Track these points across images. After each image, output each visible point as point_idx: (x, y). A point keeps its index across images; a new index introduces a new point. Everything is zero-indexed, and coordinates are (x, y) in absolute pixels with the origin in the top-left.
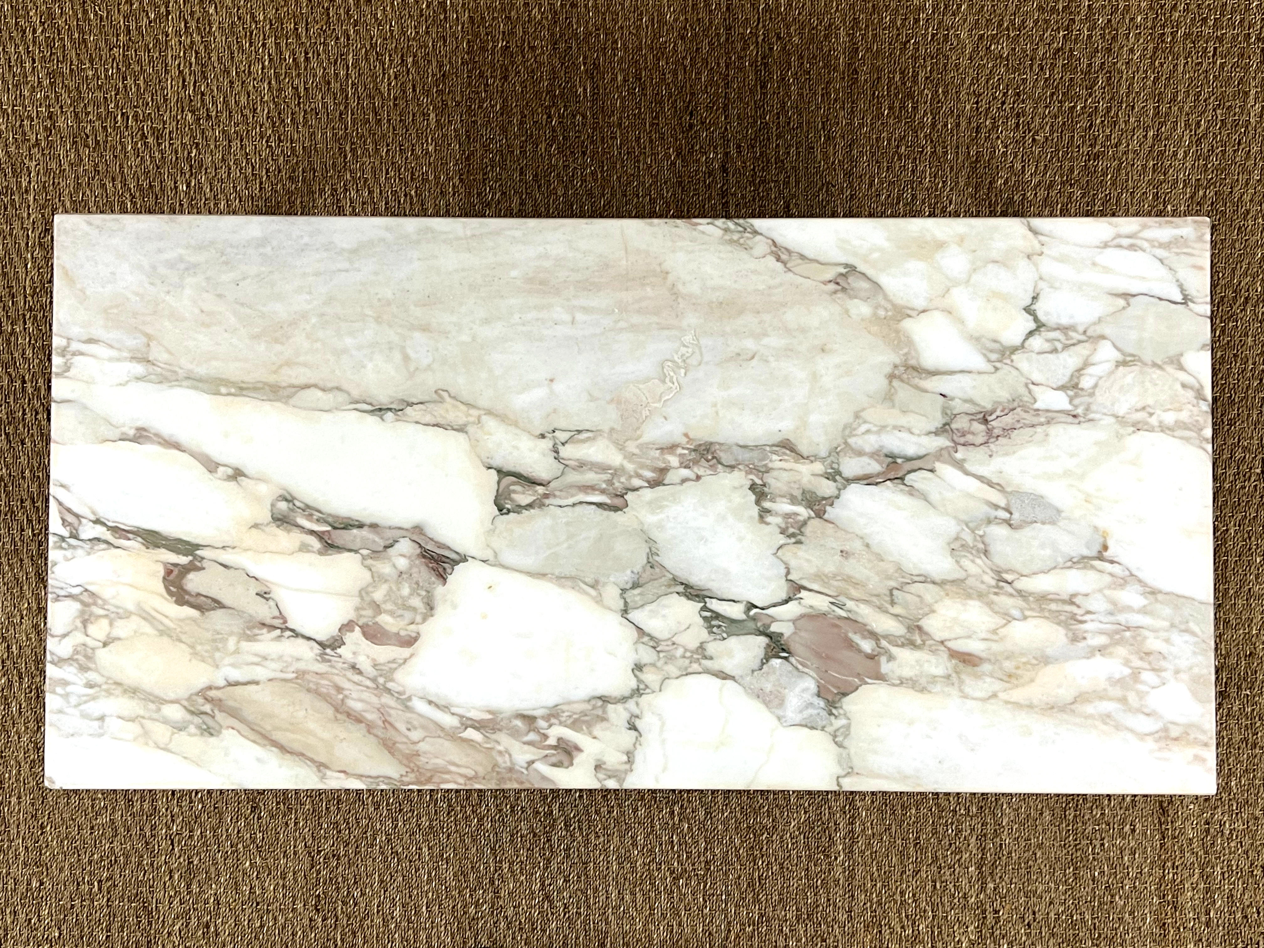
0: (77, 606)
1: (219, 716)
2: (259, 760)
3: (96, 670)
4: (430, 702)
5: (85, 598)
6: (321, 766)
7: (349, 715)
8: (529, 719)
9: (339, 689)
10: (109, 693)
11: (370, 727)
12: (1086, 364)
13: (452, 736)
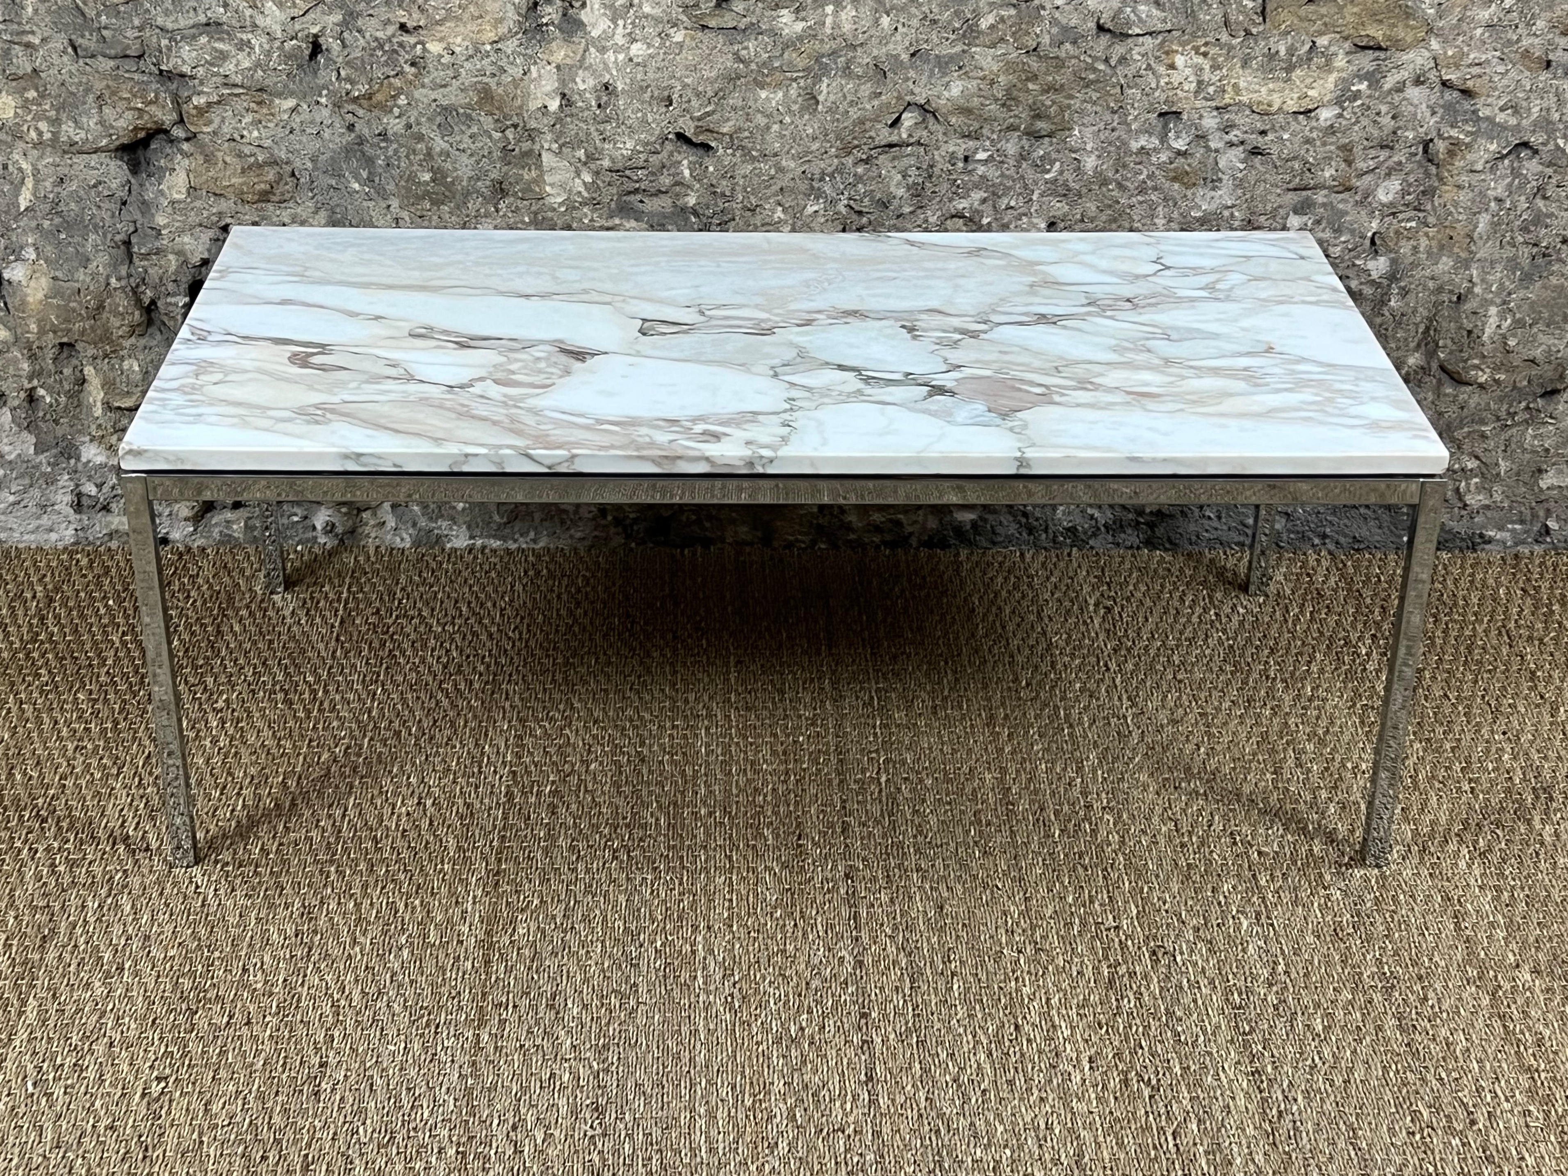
0: (195, 367)
1: (328, 415)
2: (368, 436)
3: (203, 395)
4: (564, 413)
5: (203, 364)
6: (437, 440)
7: (473, 417)
8: (674, 422)
9: (463, 405)
10: (211, 405)
11: (495, 423)
12: (1218, 281)
13: (587, 428)
